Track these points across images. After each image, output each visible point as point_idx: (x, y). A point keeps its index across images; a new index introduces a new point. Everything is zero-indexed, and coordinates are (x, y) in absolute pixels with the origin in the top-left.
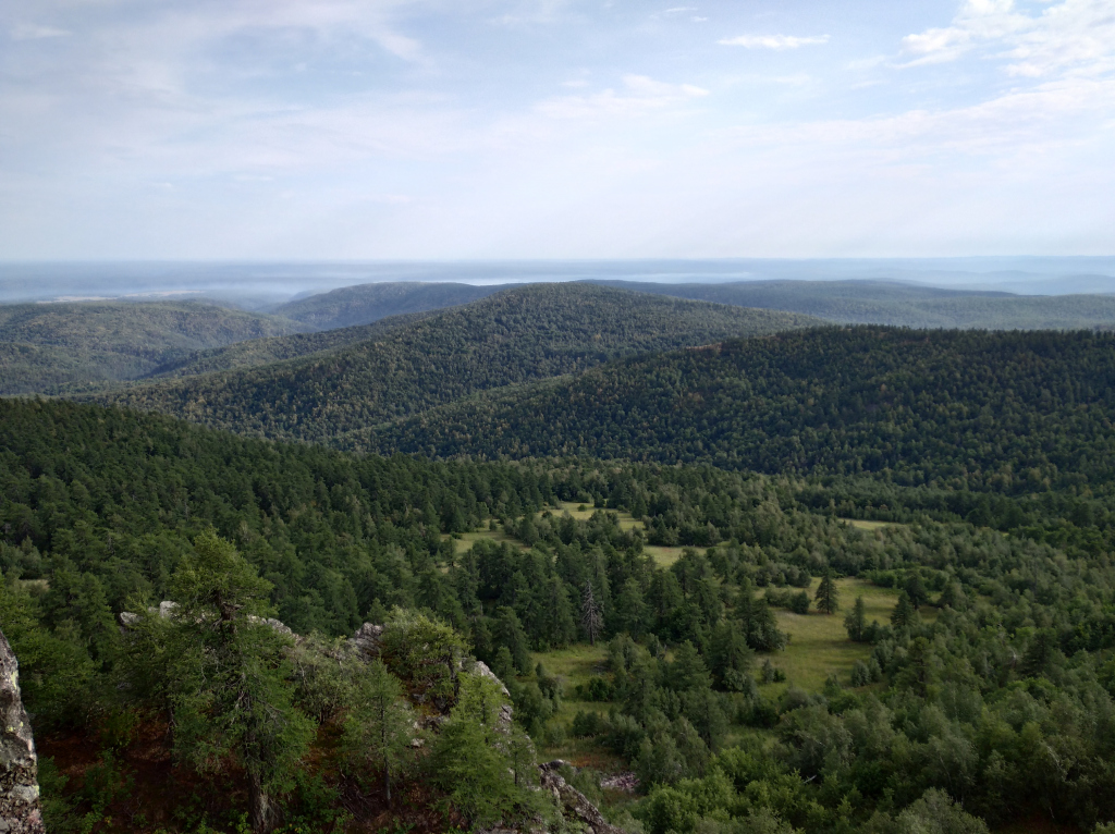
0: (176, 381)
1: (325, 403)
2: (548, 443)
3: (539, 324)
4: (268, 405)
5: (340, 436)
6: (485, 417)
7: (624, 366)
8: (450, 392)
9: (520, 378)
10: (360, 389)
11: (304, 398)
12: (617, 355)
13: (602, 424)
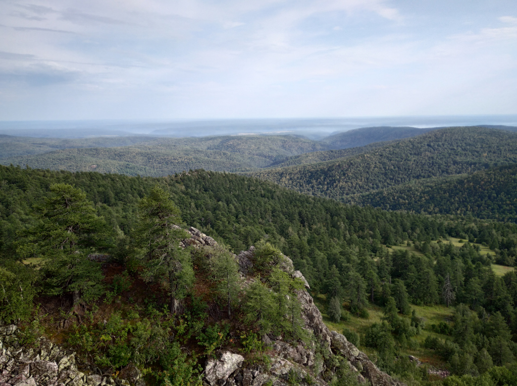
0: (279, 169)
1: (339, 181)
2: (449, 208)
3: (451, 147)
4: (314, 181)
5: (345, 196)
6: (416, 193)
7: (498, 171)
8: (400, 179)
9: (438, 174)
10: (356, 176)
11: (331, 179)
12: (496, 165)
13: (482, 200)
